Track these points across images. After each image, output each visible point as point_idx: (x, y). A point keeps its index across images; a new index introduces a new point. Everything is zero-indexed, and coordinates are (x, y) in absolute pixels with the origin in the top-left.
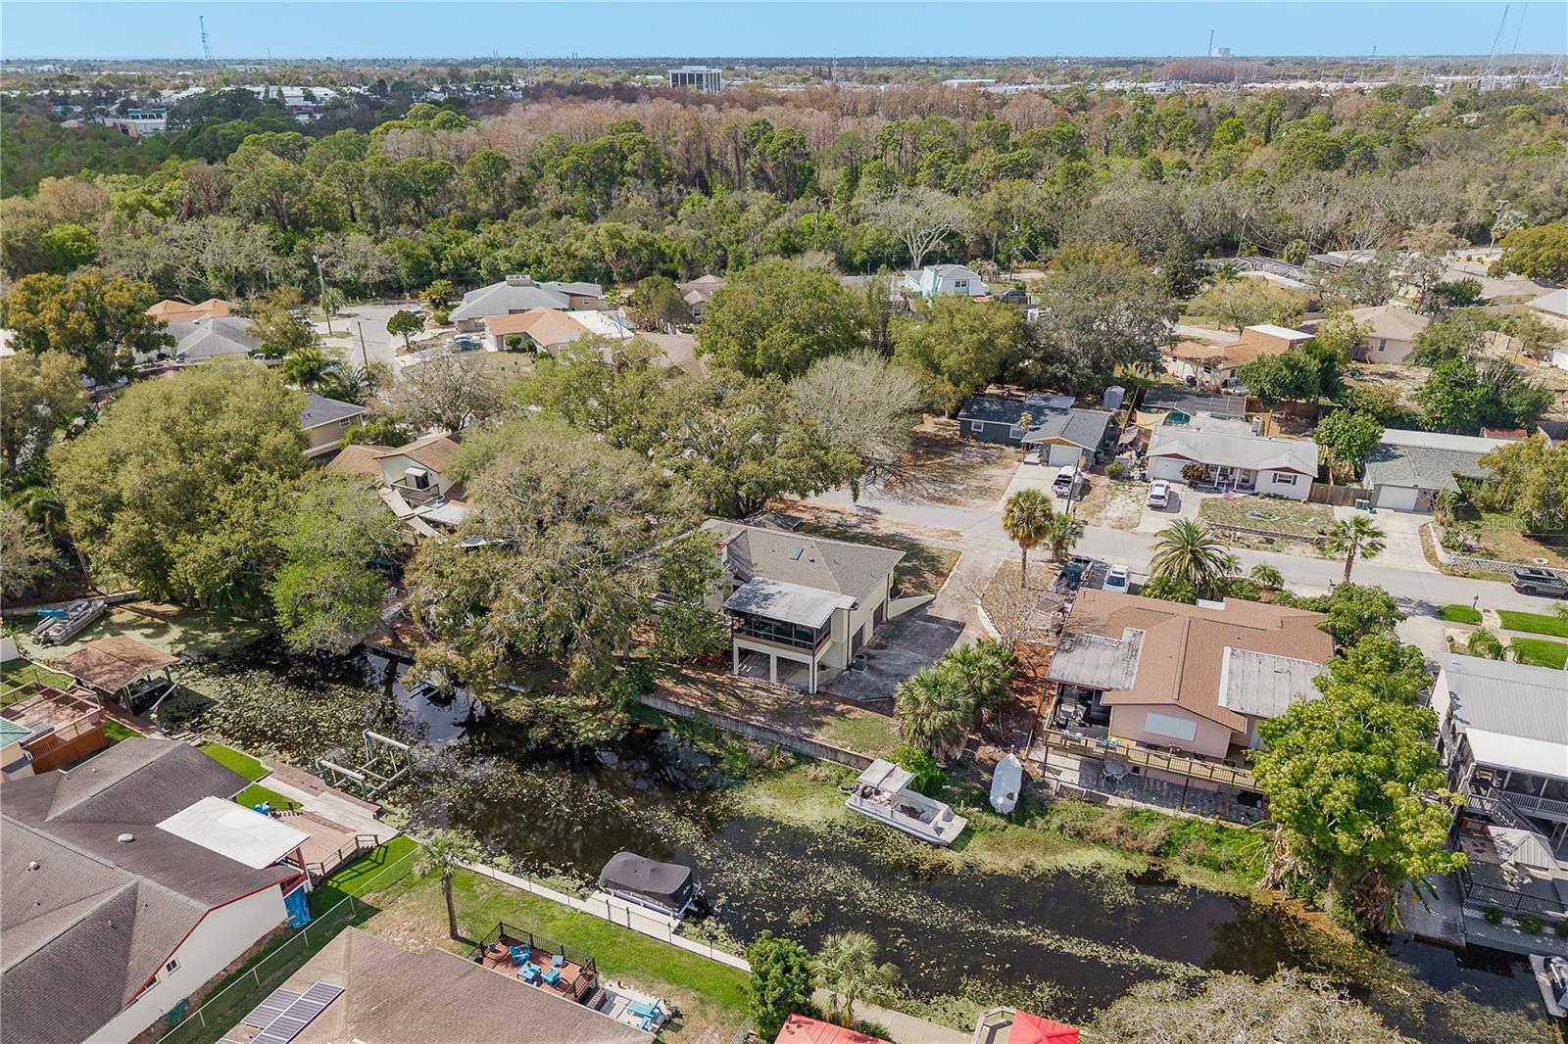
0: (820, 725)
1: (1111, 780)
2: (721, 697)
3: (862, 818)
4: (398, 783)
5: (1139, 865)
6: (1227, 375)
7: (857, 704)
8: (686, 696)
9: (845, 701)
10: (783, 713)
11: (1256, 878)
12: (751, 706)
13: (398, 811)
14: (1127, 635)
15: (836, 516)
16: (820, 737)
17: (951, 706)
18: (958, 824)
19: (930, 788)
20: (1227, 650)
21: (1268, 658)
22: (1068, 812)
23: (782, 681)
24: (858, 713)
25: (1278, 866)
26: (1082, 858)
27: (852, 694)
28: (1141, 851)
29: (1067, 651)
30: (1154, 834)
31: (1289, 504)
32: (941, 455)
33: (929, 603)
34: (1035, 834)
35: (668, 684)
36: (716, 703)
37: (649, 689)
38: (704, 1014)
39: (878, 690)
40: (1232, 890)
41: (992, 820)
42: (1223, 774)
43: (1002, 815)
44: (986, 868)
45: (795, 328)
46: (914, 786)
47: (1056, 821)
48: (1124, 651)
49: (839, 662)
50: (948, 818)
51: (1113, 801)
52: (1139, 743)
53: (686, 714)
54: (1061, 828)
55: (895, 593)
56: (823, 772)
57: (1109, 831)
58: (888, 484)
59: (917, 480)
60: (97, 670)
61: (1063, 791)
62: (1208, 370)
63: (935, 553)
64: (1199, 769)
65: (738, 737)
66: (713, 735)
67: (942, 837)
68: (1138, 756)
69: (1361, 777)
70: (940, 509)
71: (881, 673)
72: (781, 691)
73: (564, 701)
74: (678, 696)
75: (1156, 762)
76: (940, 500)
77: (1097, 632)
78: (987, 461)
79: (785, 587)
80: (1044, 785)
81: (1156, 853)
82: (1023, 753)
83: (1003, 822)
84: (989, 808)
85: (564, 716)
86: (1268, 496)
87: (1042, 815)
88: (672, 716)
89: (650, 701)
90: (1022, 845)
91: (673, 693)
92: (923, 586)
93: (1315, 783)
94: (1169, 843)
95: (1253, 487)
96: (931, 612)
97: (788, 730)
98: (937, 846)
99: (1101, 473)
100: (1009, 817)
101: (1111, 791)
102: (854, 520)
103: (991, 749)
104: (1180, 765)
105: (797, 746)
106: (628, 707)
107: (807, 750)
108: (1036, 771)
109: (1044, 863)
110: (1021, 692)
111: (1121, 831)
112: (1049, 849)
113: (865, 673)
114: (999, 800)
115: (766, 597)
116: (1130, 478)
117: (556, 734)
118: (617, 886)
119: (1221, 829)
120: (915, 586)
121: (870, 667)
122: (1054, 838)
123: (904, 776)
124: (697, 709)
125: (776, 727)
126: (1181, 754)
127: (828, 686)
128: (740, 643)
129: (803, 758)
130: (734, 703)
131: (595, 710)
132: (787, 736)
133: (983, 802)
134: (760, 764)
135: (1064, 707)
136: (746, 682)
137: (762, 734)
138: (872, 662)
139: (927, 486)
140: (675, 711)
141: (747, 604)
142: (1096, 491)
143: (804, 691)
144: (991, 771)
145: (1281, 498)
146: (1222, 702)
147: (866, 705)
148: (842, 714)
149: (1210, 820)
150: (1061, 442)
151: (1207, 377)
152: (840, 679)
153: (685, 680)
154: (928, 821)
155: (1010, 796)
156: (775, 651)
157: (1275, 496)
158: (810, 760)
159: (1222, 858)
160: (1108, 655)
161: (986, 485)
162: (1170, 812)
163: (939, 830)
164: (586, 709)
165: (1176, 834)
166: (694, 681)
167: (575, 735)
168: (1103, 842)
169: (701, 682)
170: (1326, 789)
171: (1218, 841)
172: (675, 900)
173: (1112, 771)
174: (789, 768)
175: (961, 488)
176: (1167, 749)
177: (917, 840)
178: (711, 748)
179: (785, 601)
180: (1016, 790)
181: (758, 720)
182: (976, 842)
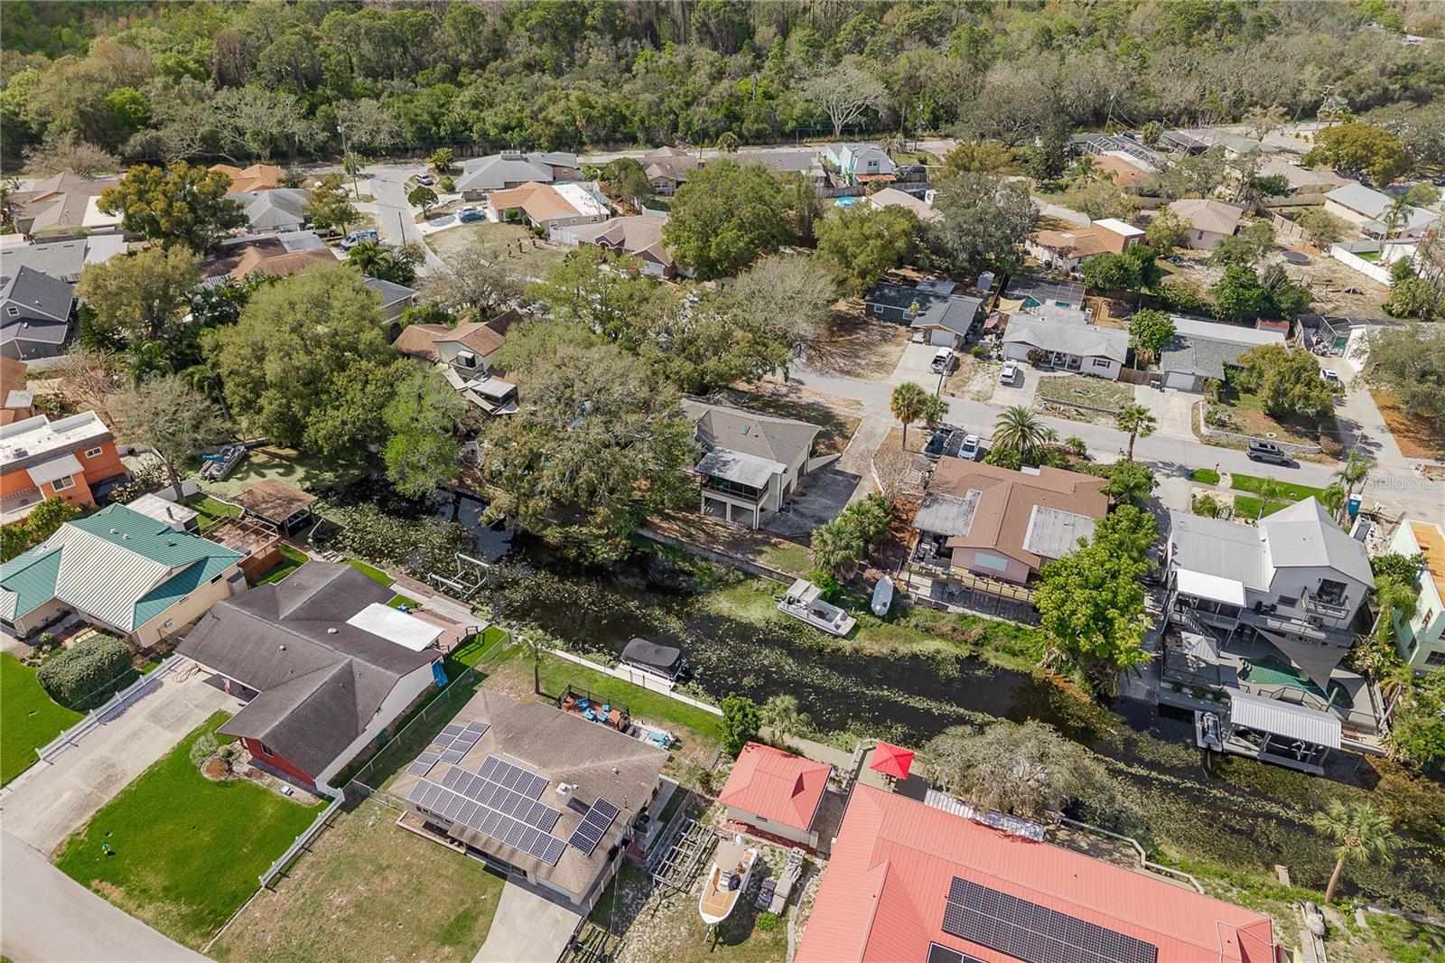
0: (761, 552)
1: (951, 594)
2: (693, 531)
3: (788, 617)
4: (482, 588)
5: (964, 652)
6: (1075, 262)
7: (786, 538)
8: (671, 530)
9: (778, 536)
10: (735, 543)
11: (1037, 661)
12: (713, 538)
13: (484, 608)
14: (969, 495)
15: (771, 386)
16: (761, 562)
17: (848, 547)
18: (851, 622)
19: (833, 598)
20: (1035, 508)
21: (1061, 514)
22: (921, 615)
23: (734, 519)
24: (786, 545)
25: (1050, 654)
26: (928, 646)
27: (782, 530)
28: (966, 642)
29: (928, 507)
30: (976, 631)
31: (1103, 382)
32: (850, 332)
33: (837, 459)
34: (900, 630)
35: (657, 521)
36: (690, 535)
37: (644, 524)
38: (694, 740)
39: (800, 528)
40: (1021, 669)
41: (872, 620)
42: (1022, 594)
43: (879, 617)
44: (867, 652)
45: (741, 226)
46: (823, 597)
47: (913, 622)
48: (965, 507)
49: (774, 507)
50: (844, 618)
51: (952, 608)
52: (971, 571)
53: (670, 542)
54: (916, 626)
55: (813, 454)
56: (762, 585)
57: (947, 629)
58: (810, 358)
59: (831, 354)
60: (264, 506)
61: (920, 602)
62: (1061, 256)
63: (843, 420)
64: (1007, 590)
65: (706, 560)
66: (689, 558)
67: (840, 631)
68: (969, 580)
69: (1096, 605)
70: (848, 382)
71: (802, 515)
72: (734, 527)
73: (584, 530)
74: (664, 530)
75: (980, 585)
76: (848, 373)
77: (949, 492)
78: (885, 339)
79: (738, 455)
80: (907, 597)
81: (976, 644)
82: (895, 574)
83: (879, 622)
84: (871, 612)
85: (586, 542)
86: (1089, 375)
87: (905, 617)
88: (661, 544)
89: (644, 533)
90: (890, 637)
91: (660, 527)
92: (833, 447)
93: (1068, 607)
94: (985, 638)
95: (1079, 368)
96: (838, 467)
97: (739, 556)
98: (836, 637)
99: (969, 353)
100: (883, 618)
101: (950, 602)
102: (784, 390)
103: (874, 571)
104: (994, 587)
105: (745, 567)
106: (629, 537)
107: (752, 570)
108: (902, 587)
109: (904, 649)
110: (897, 530)
111: (954, 630)
112: (909, 640)
113: (791, 515)
114: (877, 607)
115: (725, 463)
116: (990, 357)
117: (581, 555)
118: (634, 660)
119: (1019, 629)
120: (828, 447)
121: (795, 510)
122: (912, 633)
123: (816, 591)
124: (677, 539)
125: (731, 554)
126: (997, 580)
127: (766, 524)
128: (705, 494)
129: (750, 575)
130: (702, 535)
131: (607, 537)
132: (738, 560)
133: (867, 607)
134: (720, 579)
135: (923, 546)
136: (710, 520)
137: (721, 558)
138: (796, 506)
139: (839, 360)
140: (662, 540)
141: (712, 468)
142: (964, 368)
143: (749, 528)
144: (873, 586)
145: (1098, 377)
146: (1025, 547)
147: (791, 539)
148: (775, 545)
149: (1013, 623)
150: (940, 328)
151: (1060, 262)
152: (774, 519)
153: (667, 517)
154: (830, 621)
155: (885, 605)
156: (730, 501)
157: (1094, 376)
158: (754, 576)
159: (1017, 648)
160: (955, 509)
161: (883, 360)
162: (986, 617)
163: (838, 627)
164: (599, 536)
165: (990, 631)
166: (674, 518)
167: (595, 556)
168: (942, 636)
169: (679, 519)
170: (1073, 613)
171: (1016, 637)
172: (671, 670)
173: (952, 588)
174: (740, 582)
175: (863, 362)
176: (988, 576)
177: (823, 632)
178: (687, 567)
179: (737, 467)
180: (889, 601)
181: (719, 548)
182: (861, 635)
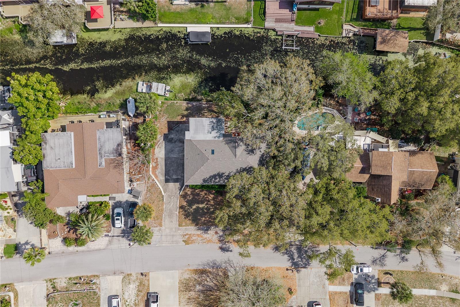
0: (187, 109)
5: (96, 96)
7: (181, 122)
9: (184, 122)
10: (199, 111)
12: (209, 110)
18: (140, 89)
24: (179, 119)
26: (109, 92)
33: (180, 189)
34: (122, 96)
38: (167, 6)
40: (75, 97)
44: (130, 79)
48: (103, 152)
50: (143, 89)
56: (180, 95)
63: (187, 221)
70: (199, 262)
80: (123, 113)
83: (130, 96)
84: (134, 98)
87: (121, 103)
90: (124, 91)
92: (185, 196)
96: (178, 184)
108: (126, 118)
109: (117, 86)
132: (194, 103)
134: (198, 93)
146: (72, 133)
147: (178, 123)
148: (183, 117)
155: (129, 101)
161: (188, 294)
163: (143, 84)
175: (198, 287)
